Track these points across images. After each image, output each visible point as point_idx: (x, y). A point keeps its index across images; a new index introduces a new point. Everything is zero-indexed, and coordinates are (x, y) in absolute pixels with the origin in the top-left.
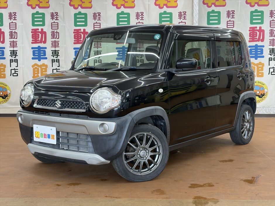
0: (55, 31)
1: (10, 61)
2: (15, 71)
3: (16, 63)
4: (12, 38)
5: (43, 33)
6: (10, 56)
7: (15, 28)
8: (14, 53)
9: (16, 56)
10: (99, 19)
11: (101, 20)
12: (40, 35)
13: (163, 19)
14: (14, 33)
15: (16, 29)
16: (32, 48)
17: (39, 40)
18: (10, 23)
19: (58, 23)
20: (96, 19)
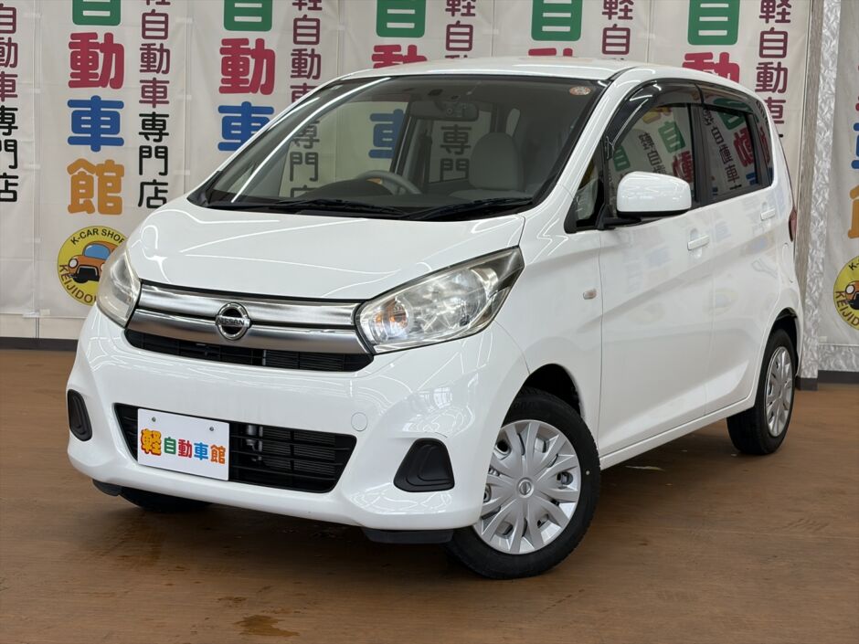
0: (306, 50)
1: (141, 151)
2: (157, 191)
3: (163, 160)
4: (148, 70)
5: (264, 55)
6: (140, 133)
7: (162, 34)
8: (154, 125)
9: (161, 134)
10: (469, 11)
11: (474, 15)
12: (252, 62)
13: (702, 19)
14: (158, 50)
15: (165, 37)
16: (222, 109)
17: (247, 80)
18: (145, 15)
19: (318, 21)
20: (459, 10)
